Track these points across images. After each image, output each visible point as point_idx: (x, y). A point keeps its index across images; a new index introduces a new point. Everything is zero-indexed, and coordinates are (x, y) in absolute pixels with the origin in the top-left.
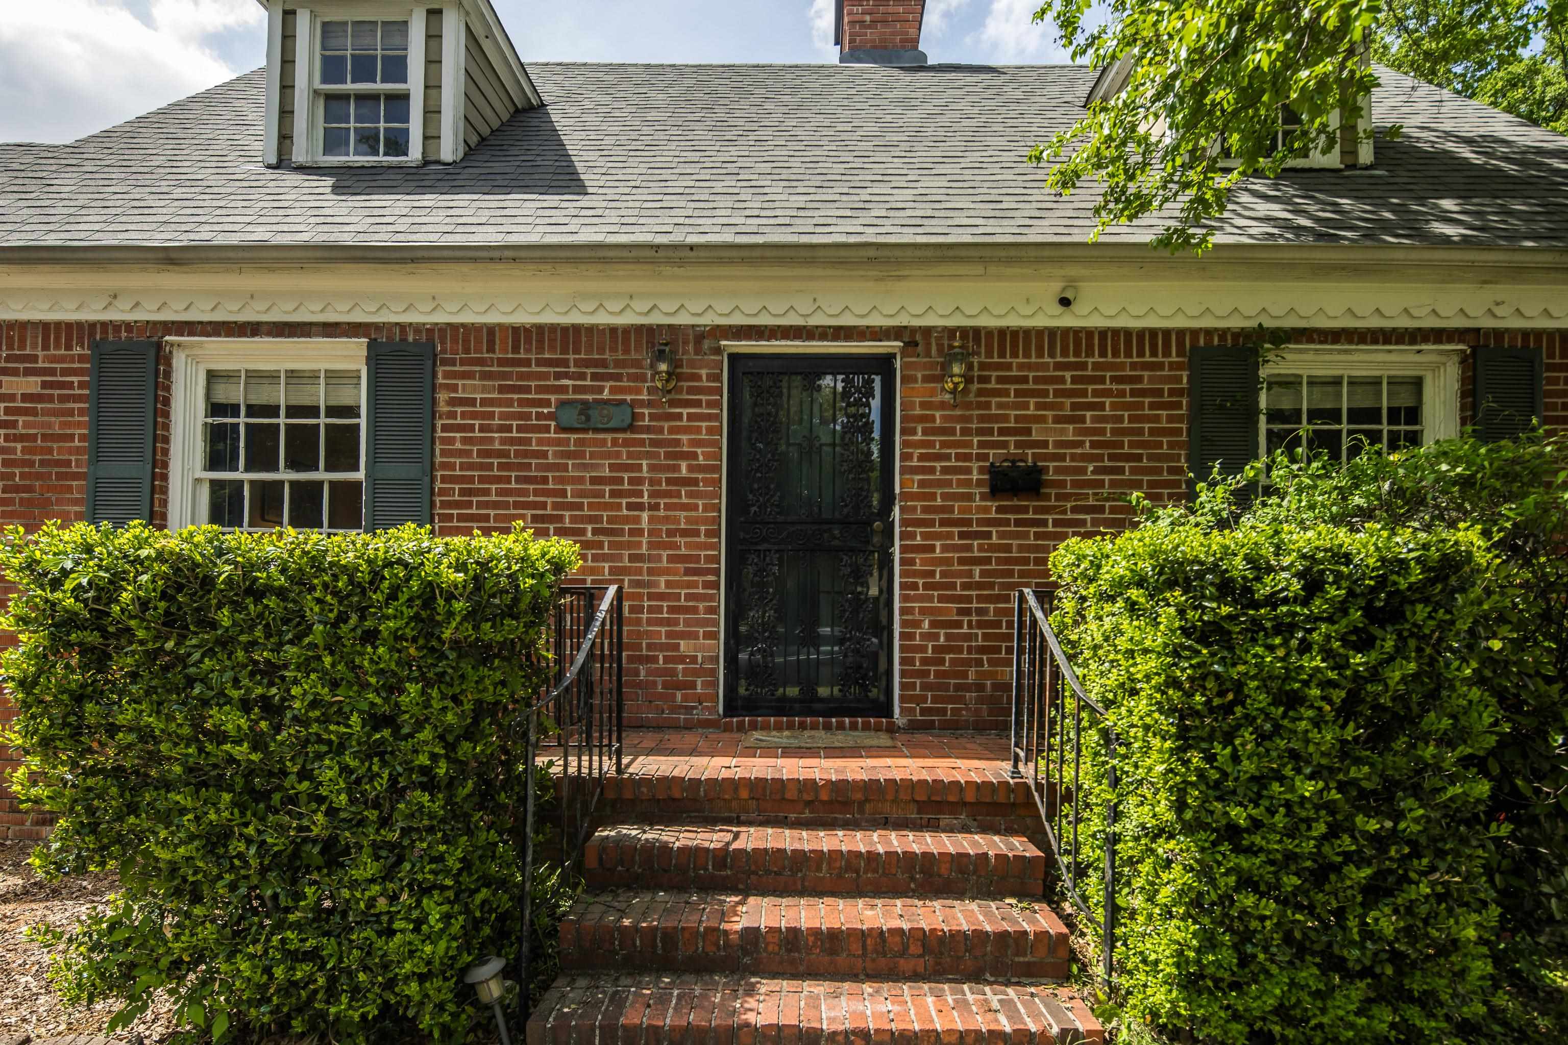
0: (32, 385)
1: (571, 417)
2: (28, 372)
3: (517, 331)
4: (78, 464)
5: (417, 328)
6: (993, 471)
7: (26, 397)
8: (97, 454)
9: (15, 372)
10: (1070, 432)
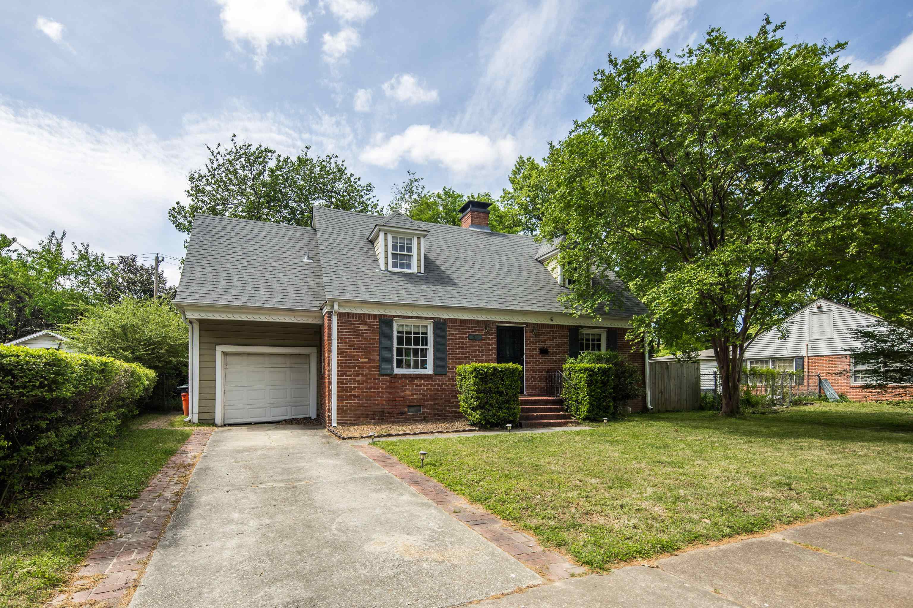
0: (367, 327)
1: (471, 337)
2: (366, 324)
3: (461, 320)
4: (377, 344)
5: (443, 319)
6: (540, 349)
7: (365, 330)
8: (381, 342)
9: (362, 324)
10: (552, 343)
